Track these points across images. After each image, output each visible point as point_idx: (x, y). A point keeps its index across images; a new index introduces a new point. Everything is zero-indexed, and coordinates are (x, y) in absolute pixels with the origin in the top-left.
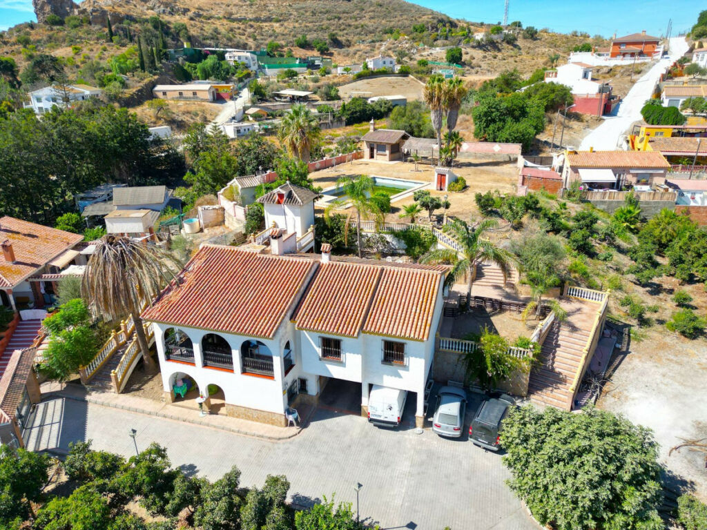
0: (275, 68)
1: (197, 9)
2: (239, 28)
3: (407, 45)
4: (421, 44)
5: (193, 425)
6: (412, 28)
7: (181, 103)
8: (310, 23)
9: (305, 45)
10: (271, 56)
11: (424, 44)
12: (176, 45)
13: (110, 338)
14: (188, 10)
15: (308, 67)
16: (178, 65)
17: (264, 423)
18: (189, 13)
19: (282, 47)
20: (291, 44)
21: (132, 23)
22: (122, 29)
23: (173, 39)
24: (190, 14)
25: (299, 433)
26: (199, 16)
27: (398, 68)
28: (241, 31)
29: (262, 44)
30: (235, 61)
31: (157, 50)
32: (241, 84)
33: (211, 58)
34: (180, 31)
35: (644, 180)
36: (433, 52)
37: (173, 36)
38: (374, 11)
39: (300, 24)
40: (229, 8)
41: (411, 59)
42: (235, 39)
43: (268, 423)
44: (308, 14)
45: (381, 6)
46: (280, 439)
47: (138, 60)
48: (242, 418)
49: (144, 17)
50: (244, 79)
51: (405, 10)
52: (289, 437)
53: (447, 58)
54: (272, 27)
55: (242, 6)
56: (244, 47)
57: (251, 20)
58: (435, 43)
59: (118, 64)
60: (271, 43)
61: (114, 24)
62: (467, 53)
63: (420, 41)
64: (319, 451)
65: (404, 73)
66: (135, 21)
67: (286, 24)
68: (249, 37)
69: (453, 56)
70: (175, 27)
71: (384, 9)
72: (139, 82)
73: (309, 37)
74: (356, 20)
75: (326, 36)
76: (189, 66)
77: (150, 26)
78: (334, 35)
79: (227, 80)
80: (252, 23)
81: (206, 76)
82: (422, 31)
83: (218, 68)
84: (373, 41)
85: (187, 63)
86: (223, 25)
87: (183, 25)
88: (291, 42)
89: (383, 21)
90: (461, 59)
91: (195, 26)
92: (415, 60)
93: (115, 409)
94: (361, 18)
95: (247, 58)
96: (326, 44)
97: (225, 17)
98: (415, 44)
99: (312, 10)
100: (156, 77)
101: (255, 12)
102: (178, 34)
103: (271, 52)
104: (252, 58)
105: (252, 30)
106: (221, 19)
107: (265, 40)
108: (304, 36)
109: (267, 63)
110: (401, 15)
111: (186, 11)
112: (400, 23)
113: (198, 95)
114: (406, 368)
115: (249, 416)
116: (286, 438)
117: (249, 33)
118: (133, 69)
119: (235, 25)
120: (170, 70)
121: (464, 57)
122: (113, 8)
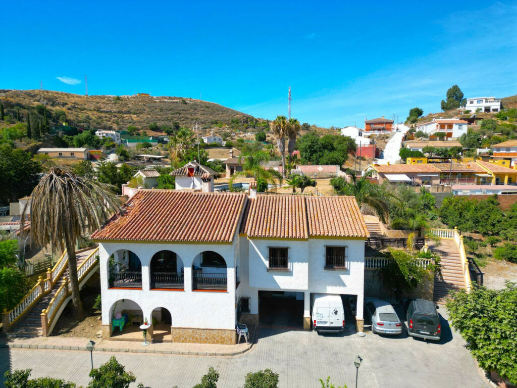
0: (135, 142)
1: (73, 103)
2: (106, 117)
3: (228, 131)
4: (238, 130)
5: (137, 354)
6: (230, 121)
7: (61, 160)
8: (159, 115)
9: (156, 129)
10: (130, 135)
11: (240, 130)
12: (56, 125)
13: (37, 285)
14: (67, 104)
15: (159, 142)
16: (57, 137)
17: (213, 343)
18: (67, 106)
19: (139, 130)
20: (145, 128)
21: (21, 109)
22: (13, 112)
23: (54, 121)
24: (69, 106)
25: (251, 347)
26: (74, 107)
27: (224, 143)
28: (108, 119)
29: (123, 127)
30: (103, 136)
31: (41, 126)
32: (109, 151)
33: (85, 133)
34: (59, 116)
35: (426, 181)
36: (246, 135)
37: (54, 119)
38: (204, 111)
39: (151, 116)
40: (99, 105)
41: (232, 139)
42: (103, 124)
43: (217, 342)
44: (157, 110)
45: (208, 108)
46: (234, 354)
47: (26, 131)
48: (189, 342)
49: (31, 105)
50: (111, 147)
51: (224, 111)
52: (244, 352)
53: (256, 138)
54: (131, 117)
55: (109, 104)
56: (110, 129)
57: (115, 112)
58: (247, 130)
59: (9, 132)
60: (130, 127)
61: (6, 108)
62: (269, 136)
63: (237, 128)
64: (278, 360)
65: (229, 146)
66: (24, 107)
67: (141, 116)
68: (114, 123)
69: (260, 137)
70: (56, 113)
71: (210, 110)
72: (26, 145)
73: (158, 124)
74: (192, 115)
75: (171, 124)
76: (67, 138)
77: (36, 111)
78: (176, 124)
79: (97, 148)
80: (116, 114)
81: (80, 145)
82: (238, 123)
83: (91, 139)
84: (205, 128)
85: (66, 136)
86: (93, 114)
87: (63, 112)
88: (145, 127)
89: (211, 117)
90: (266, 139)
91: (72, 113)
92: (235, 139)
93: (44, 350)
94: (195, 114)
95: (112, 135)
96: (171, 128)
97: (95, 110)
98: (233, 130)
99: (160, 108)
100: (40, 143)
101: (118, 108)
102: (58, 118)
103: (131, 132)
104: (116, 135)
105: (116, 118)
106: (92, 111)
107: (126, 125)
108: (155, 123)
109: (128, 139)
110: (222, 114)
111: (64, 104)
112: (222, 118)
113: (75, 155)
114: (347, 272)
115: (197, 339)
116: (240, 353)
117: (114, 120)
118: (21, 137)
119: (103, 115)
120: (50, 140)
121: (267, 139)
122: (6, 98)
